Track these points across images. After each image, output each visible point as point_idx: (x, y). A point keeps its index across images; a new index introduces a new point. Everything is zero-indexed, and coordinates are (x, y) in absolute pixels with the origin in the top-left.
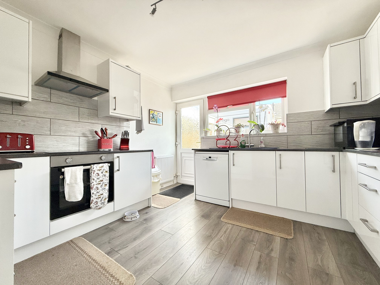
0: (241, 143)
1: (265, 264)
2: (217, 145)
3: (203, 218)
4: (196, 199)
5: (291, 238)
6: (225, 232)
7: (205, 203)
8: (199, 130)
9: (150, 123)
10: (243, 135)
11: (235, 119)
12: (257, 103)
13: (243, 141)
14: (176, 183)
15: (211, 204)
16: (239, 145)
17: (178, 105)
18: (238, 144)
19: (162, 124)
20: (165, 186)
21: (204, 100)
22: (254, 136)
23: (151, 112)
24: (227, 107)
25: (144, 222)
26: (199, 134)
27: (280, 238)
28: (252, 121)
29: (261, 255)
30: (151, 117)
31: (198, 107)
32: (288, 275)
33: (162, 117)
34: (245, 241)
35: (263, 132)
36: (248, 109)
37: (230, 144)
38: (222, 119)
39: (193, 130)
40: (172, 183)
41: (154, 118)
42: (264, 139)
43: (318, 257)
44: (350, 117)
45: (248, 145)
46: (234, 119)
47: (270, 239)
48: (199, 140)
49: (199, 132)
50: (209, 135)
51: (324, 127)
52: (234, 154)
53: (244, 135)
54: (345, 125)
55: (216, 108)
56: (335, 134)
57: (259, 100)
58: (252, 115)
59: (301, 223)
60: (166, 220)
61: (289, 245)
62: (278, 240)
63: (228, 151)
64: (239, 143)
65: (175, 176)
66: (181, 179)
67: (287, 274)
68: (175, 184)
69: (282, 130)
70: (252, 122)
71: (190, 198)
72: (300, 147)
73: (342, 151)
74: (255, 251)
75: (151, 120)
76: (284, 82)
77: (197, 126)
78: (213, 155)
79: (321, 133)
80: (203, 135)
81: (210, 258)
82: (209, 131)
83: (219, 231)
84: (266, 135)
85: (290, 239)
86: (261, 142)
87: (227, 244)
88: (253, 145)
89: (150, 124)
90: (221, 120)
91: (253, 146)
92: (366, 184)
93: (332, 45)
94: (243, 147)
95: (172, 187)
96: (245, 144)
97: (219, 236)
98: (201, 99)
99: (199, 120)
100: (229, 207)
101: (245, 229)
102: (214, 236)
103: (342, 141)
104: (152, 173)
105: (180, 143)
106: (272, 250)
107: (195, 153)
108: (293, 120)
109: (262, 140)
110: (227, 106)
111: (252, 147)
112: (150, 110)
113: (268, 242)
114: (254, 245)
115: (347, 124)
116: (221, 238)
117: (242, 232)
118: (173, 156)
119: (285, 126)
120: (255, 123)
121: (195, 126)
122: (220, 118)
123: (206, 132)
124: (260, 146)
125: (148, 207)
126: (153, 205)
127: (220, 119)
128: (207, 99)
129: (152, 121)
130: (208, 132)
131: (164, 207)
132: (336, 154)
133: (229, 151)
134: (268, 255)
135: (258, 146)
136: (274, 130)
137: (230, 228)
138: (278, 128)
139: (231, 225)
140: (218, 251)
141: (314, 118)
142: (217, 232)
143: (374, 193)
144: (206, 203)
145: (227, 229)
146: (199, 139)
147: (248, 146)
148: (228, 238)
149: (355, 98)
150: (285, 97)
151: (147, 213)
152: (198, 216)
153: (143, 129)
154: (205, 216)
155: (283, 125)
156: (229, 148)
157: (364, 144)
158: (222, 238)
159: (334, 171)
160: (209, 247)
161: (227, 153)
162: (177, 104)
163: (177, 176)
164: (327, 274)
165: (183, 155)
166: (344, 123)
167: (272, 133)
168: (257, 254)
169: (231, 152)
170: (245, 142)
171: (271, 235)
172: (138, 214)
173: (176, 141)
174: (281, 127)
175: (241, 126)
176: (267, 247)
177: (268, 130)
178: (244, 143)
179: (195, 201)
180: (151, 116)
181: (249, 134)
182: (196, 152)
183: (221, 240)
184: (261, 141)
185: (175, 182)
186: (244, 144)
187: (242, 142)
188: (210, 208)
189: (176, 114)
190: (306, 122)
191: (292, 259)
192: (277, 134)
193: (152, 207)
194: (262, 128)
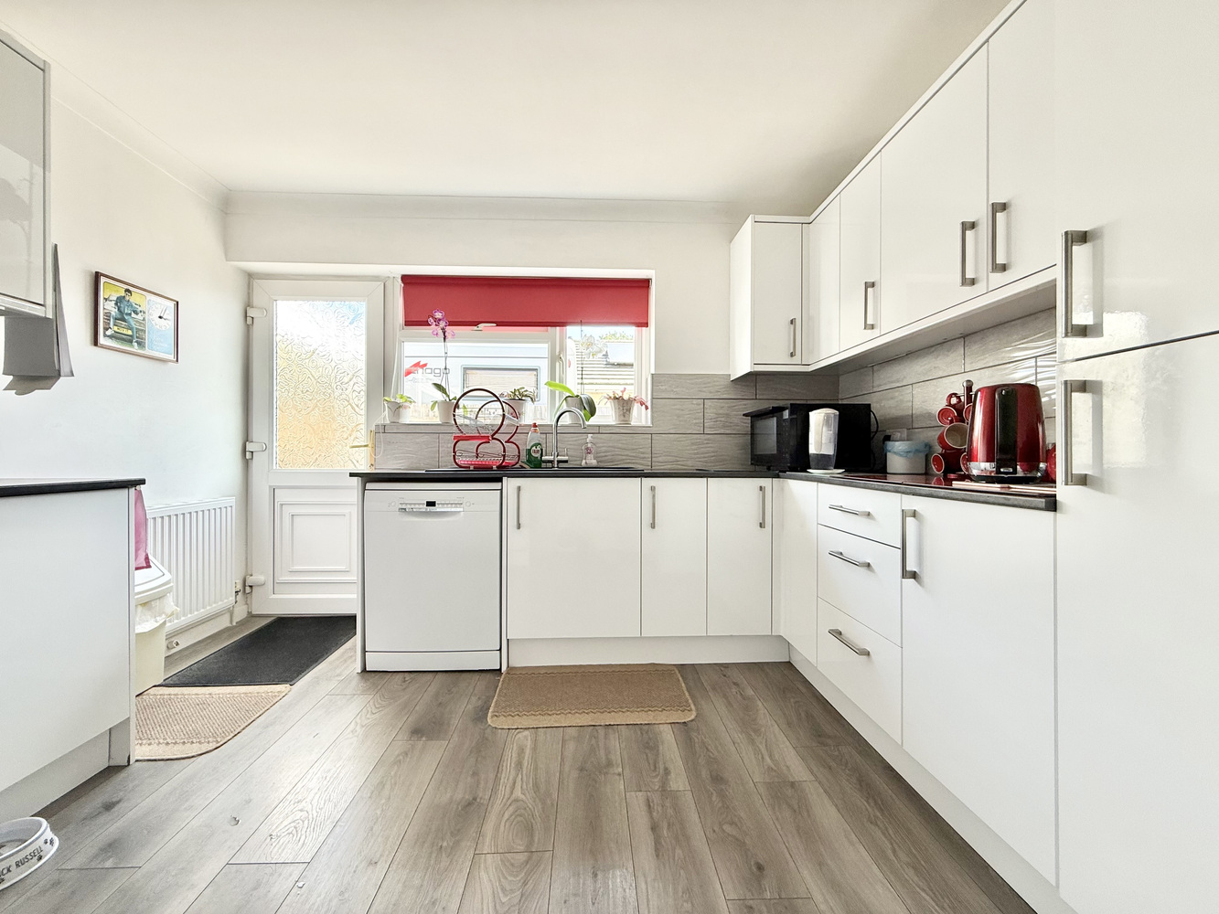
0: (529, 451)
1: (669, 825)
2: (454, 456)
3: (419, 739)
4: (364, 670)
5: (693, 717)
6: (519, 765)
7: (408, 677)
8: (364, 399)
9: (102, 340)
10: (535, 425)
11: (468, 372)
12: (573, 331)
13: (536, 445)
14: (245, 615)
15: (430, 675)
16: (524, 457)
17: (256, 283)
18: (519, 456)
19: (172, 357)
20: (185, 641)
21: (389, 284)
22: (568, 431)
23: (109, 292)
24: (475, 328)
25: (109, 864)
26: (363, 412)
27: (669, 726)
28: (557, 382)
29: (648, 800)
30: (108, 315)
31: (362, 307)
32: (727, 828)
33: (171, 324)
34: (591, 775)
35: (593, 421)
36: (546, 346)
37: (504, 456)
38: (425, 365)
39: (337, 394)
40: (224, 623)
41: (124, 320)
42: (595, 441)
43: (760, 746)
44: (801, 397)
45: (551, 458)
46: (466, 369)
47: (646, 740)
48: (362, 437)
49: (363, 406)
50: (409, 417)
51: (727, 415)
52: (519, 488)
53: (540, 425)
54: (786, 414)
55: (442, 324)
56: (752, 434)
57: (581, 323)
58: (557, 364)
59: (694, 668)
60: (249, 801)
61: (696, 740)
62: (668, 737)
63: (499, 480)
64: (523, 454)
65: (239, 587)
66: (274, 596)
67: (724, 827)
68: (242, 623)
69: (640, 417)
70: (555, 385)
71: (338, 671)
72: (680, 467)
73: (778, 477)
74: (628, 794)
75: (106, 329)
76: (644, 284)
77: (354, 380)
78: (442, 493)
79: (722, 431)
80: (385, 417)
81: (504, 890)
82: (407, 404)
83: (498, 771)
84: (599, 430)
85: (692, 721)
86: (588, 451)
87: (543, 808)
88: (566, 458)
89: (103, 347)
90: (420, 370)
91: (566, 462)
92: (841, 551)
93: (759, 218)
94: (536, 467)
95: (230, 636)
96: (542, 455)
97: (503, 790)
98: (375, 278)
99: (364, 358)
100: (500, 670)
101: (573, 732)
102: (487, 797)
103: (775, 452)
104: (137, 589)
105: (267, 448)
106: (667, 771)
107: (364, 489)
108: (663, 391)
109: (589, 445)
110: (476, 324)
111: (562, 465)
112: (103, 280)
113: (647, 751)
114: (619, 775)
115: (791, 414)
116: (512, 793)
117: (571, 746)
118: (232, 501)
119: (647, 408)
120: (569, 391)
121: (346, 380)
122: (419, 363)
123: (397, 408)
124: (584, 461)
125: (111, 771)
126: (139, 751)
127: (417, 365)
128: (399, 284)
129: (111, 337)
130: (405, 407)
131: (215, 745)
132: (766, 482)
133: (505, 479)
134: (664, 790)
135: (578, 462)
136: (620, 416)
137: (529, 744)
138: (629, 410)
139: (526, 733)
140: (522, 848)
141: (711, 392)
142: (492, 776)
143: (863, 570)
144: (412, 675)
145: (521, 751)
146: (363, 432)
147: (551, 462)
148: (536, 786)
149: (792, 355)
150: (646, 325)
151: (109, 807)
152: (399, 737)
153: (64, 369)
154: (425, 729)
155: (642, 404)
156: (500, 467)
157: (823, 462)
158: (518, 793)
159: (762, 525)
160: (487, 846)
161: (497, 485)
162: (250, 277)
163: (246, 589)
164: (792, 784)
165: (282, 496)
166: (781, 409)
167: (614, 423)
168: (638, 800)
169: (510, 484)
170: (542, 450)
171: (647, 726)
172: (49, 835)
173: (247, 438)
174: (636, 408)
175: (526, 396)
176: (652, 768)
177: (606, 415)
178: (537, 452)
179: (363, 677)
180: (108, 307)
181: (554, 423)
182: (369, 486)
183: (516, 800)
184: (587, 449)
185: (240, 614)
186: (538, 455)
187: (534, 448)
188: (432, 689)
189: (249, 320)
190: (695, 401)
191: (718, 779)
192: (624, 429)
193: (134, 766)
194: (591, 409)
